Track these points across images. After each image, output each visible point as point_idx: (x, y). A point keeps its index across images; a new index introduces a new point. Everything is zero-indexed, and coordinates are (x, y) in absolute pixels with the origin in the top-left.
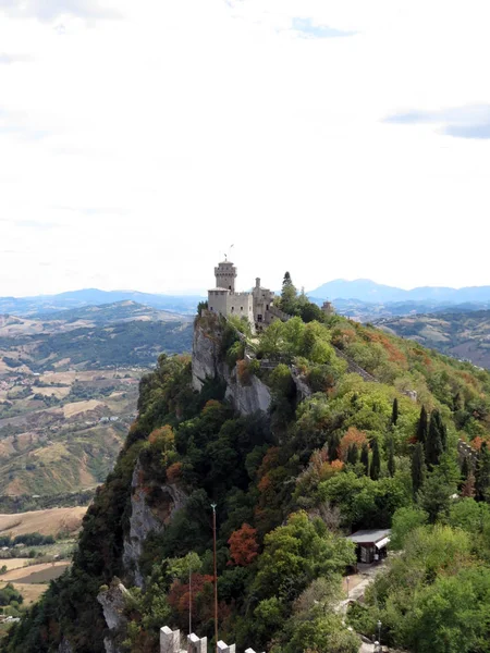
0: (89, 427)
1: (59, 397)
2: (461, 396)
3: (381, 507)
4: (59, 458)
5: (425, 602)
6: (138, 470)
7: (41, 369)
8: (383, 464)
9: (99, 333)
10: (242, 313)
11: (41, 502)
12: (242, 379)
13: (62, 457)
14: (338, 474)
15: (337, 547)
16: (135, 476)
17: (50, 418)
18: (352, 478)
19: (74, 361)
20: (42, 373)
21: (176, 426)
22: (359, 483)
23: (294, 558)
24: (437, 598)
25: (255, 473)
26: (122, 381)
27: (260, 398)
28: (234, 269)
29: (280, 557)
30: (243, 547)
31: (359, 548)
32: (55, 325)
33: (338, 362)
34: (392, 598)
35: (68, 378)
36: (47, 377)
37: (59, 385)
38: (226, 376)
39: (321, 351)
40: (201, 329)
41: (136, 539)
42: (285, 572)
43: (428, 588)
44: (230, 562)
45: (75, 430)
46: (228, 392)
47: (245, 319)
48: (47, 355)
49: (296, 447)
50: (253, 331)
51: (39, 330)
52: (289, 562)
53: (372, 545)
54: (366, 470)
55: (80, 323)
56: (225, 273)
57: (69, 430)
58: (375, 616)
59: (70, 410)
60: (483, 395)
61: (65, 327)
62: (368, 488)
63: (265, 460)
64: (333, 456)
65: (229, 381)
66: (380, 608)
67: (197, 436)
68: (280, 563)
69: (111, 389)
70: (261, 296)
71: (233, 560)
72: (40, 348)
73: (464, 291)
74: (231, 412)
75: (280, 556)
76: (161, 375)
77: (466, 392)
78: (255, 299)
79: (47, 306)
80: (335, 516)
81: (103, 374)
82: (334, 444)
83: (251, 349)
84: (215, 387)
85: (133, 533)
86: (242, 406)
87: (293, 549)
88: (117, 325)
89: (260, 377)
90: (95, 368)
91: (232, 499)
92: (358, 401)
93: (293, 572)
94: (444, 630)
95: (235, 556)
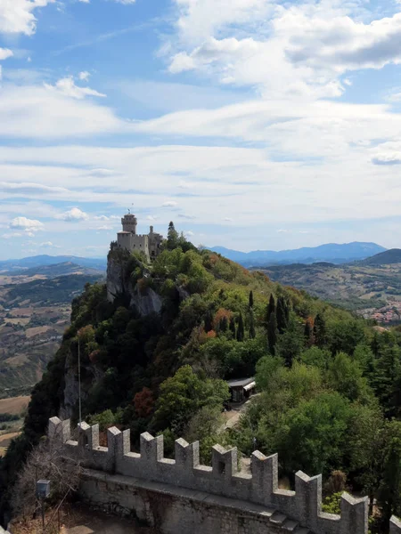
0: (42, 343)
1: (22, 324)
2: (291, 301)
3: (246, 361)
4: (22, 364)
5: (291, 421)
6: (69, 357)
7: (11, 307)
8: (246, 333)
9: (48, 282)
10: (141, 249)
11: (10, 393)
12: (141, 291)
13: (25, 363)
14: (212, 339)
15: (215, 388)
16: (67, 361)
17: (17, 338)
18: (224, 341)
19: (32, 301)
20: (11, 309)
21: (96, 325)
22: (229, 344)
23: (182, 398)
24: (301, 416)
25: (152, 355)
26: (64, 313)
27: (154, 304)
28: (135, 219)
29: (171, 399)
30: (143, 404)
31: (231, 390)
32: (20, 278)
33: (208, 276)
34: (263, 419)
35: (28, 312)
36: (14, 311)
37: (23, 317)
38: (131, 291)
39: (195, 269)
40: (112, 260)
41: (68, 405)
42: (175, 410)
43: (293, 410)
44: (134, 415)
45: (34, 345)
46: (132, 302)
47: (143, 252)
48: (15, 297)
49: (180, 328)
50: (149, 261)
51: (9, 282)
52: (178, 402)
53: (241, 388)
54: (233, 336)
55: (37, 277)
56: (129, 222)
57: (29, 345)
58: (249, 436)
59: (30, 333)
60: (305, 301)
61: (27, 279)
62: (236, 347)
63: (159, 344)
64: (208, 328)
65: (132, 294)
66: (254, 429)
67: (110, 332)
68: (172, 403)
69: (58, 318)
70: (154, 239)
71: (137, 413)
72: (10, 293)
73: (282, 253)
74: (134, 314)
75: (172, 397)
76: (85, 297)
77: (293, 299)
78: (150, 240)
79: (15, 267)
80: (212, 366)
81: (51, 309)
82: (209, 320)
83: (147, 271)
84: (123, 298)
85: (66, 400)
86: (141, 309)
87: (182, 391)
88: (61, 277)
89: (154, 289)
90: (47, 306)
91: (136, 373)
92: (224, 294)
93: (182, 410)
94: (309, 441)
95: (139, 410)
